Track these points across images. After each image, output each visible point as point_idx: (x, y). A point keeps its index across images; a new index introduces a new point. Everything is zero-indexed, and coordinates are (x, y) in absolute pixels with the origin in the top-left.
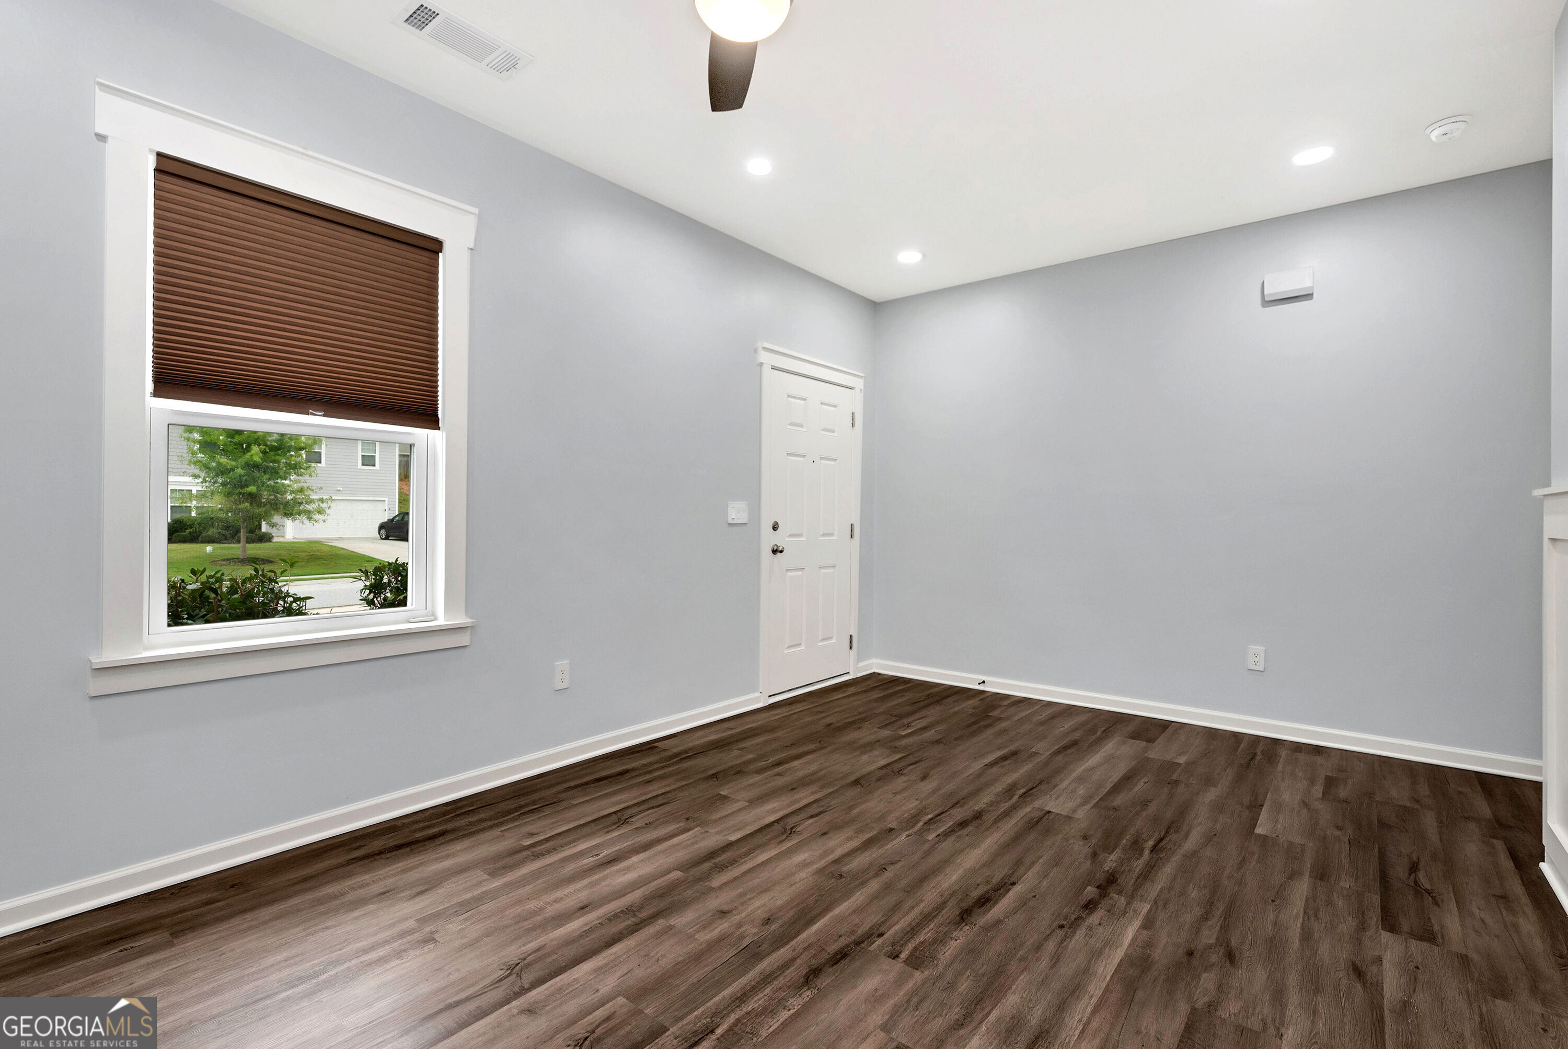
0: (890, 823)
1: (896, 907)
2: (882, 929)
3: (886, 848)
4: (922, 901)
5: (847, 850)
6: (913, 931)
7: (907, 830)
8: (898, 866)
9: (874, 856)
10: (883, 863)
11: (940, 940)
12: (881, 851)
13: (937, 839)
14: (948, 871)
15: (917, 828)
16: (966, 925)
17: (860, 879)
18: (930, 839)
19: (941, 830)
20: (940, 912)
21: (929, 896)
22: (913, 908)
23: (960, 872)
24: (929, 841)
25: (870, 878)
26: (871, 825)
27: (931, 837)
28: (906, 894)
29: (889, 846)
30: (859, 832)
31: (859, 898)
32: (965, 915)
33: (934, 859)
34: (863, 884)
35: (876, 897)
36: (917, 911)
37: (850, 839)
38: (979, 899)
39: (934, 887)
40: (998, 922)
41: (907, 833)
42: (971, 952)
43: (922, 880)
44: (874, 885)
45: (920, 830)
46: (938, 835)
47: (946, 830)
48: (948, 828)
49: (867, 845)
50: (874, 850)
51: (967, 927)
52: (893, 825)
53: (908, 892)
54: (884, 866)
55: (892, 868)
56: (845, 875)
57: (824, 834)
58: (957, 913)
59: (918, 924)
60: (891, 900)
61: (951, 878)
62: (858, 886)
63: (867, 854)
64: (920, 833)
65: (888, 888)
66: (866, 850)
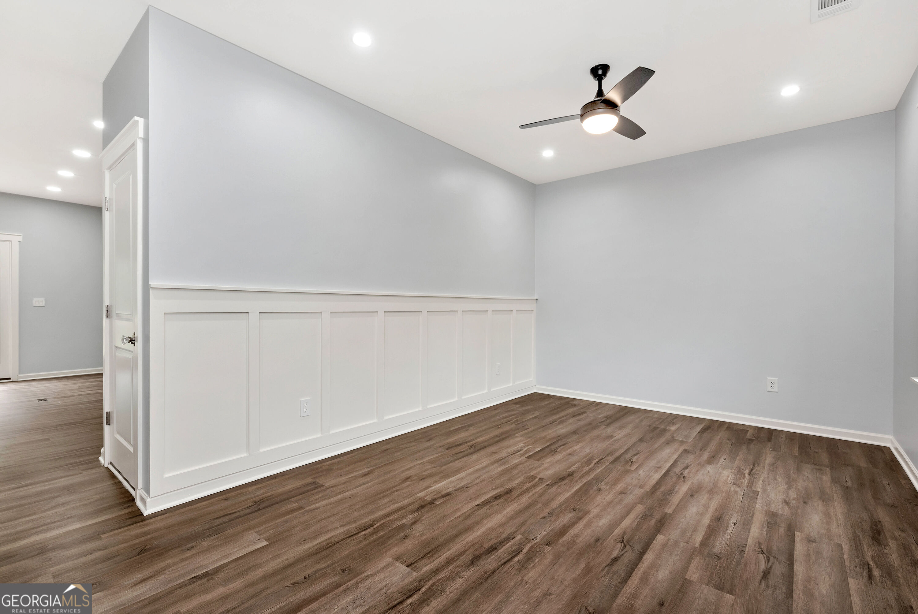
0: (550, 551)
1: (541, 495)
2: (547, 487)
3: (550, 528)
4: (529, 497)
5: (576, 527)
6: (534, 486)
7: (536, 544)
8: (542, 515)
9: (558, 522)
10: (551, 518)
11: (521, 484)
12: (554, 526)
13: (514, 535)
14: (513, 513)
15: (529, 546)
16: (510, 488)
17: (564, 508)
18: (520, 536)
19: (510, 543)
20: (521, 493)
21: (525, 500)
22: (533, 495)
23: (505, 512)
24: (521, 534)
25: (557, 508)
26: (564, 549)
27: (519, 537)
28: (537, 501)
29: (548, 530)
30: (572, 543)
31: (561, 499)
32: (509, 492)
33: (520, 519)
34: (560, 506)
35: (552, 499)
36: (531, 494)
37: (577, 536)
38: (500, 498)
39: (522, 504)
40: (493, 489)
41: (536, 541)
42: (510, 480)
43: (527, 508)
44: (554, 505)
45: (526, 544)
46: (513, 538)
47: (506, 544)
48: (504, 545)
49: (563, 531)
50: (558, 527)
51: (509, 487)
52: (547, 549)
53: (536, 501)
54: (550, 515)
55: (545, 514)
56: (571, 510)
57: (597, 540)
58: (512, 492)
59: (531, 488)
60: (544, 498)
61: (511, 509)
62: (563, 505)
63: (562, 524)
64: (527, 540)
65: (547, 504)
66: (564, 526)
